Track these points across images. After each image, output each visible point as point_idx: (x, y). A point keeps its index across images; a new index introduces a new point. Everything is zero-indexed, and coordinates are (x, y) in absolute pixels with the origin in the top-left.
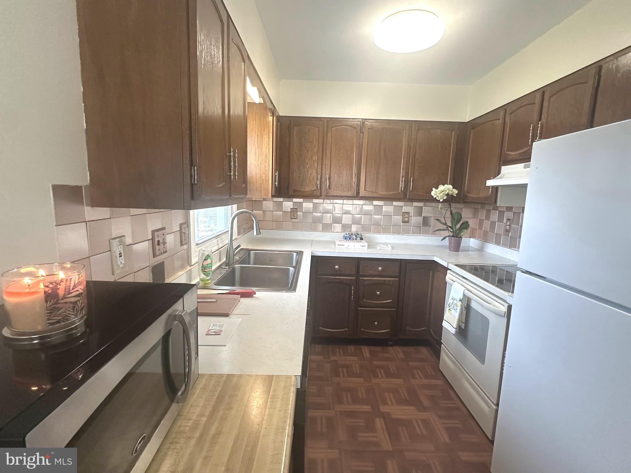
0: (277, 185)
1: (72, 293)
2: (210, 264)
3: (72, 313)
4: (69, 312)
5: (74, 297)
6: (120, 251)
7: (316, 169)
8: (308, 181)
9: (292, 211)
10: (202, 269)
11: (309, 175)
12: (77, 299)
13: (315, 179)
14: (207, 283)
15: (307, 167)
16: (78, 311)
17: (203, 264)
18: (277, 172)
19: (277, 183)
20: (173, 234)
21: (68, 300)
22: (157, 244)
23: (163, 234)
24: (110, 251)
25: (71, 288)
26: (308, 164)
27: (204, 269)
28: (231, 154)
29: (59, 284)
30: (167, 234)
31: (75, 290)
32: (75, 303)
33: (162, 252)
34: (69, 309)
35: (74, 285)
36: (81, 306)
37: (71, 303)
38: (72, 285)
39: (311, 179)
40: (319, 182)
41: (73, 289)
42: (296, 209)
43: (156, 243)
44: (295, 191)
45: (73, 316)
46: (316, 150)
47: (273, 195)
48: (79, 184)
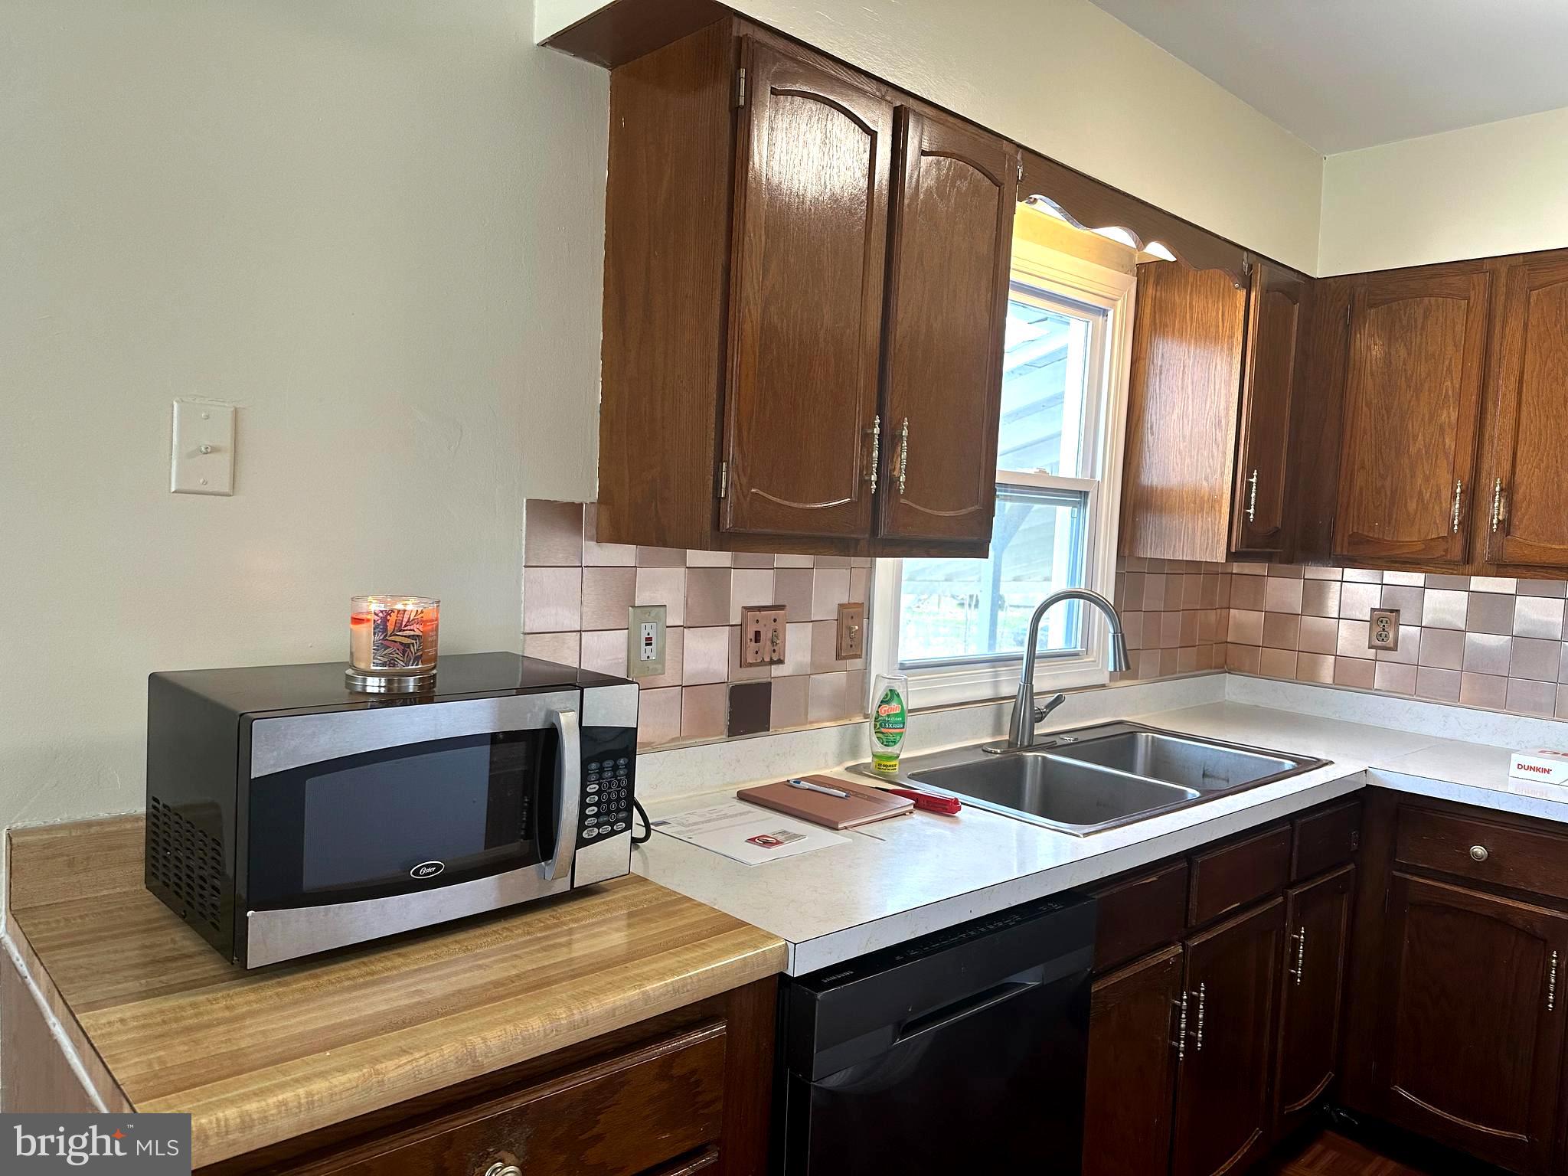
0: (1252, 517)
1: (404, 630)
2: (896, 715)
3: (402, 659)
4: (398, 656)
5: (405, 636)
6: (648, 634)
7: (1451, 457)
8: (1412, 506)
9: (1375, 618)
10: (875, 726)
11: (1419, 481)
12: (409, 641)
13: (1446, 493)
14: (884, 766)
15: (1413, 450)
16: (410, 659)
17: (878, 712)
18: (1255, 474)
19: (1251, 511)
20: (811, 624)
21: (397, 639)
22: (753, 639)
23: (775, 620)
24: (628, 629)
25: (404, 624)
26: (1415, 440)
27: (881, 725)
28: (875, 429)
29: (390, 615)
30: (788, 623)
31: (409, 628)
32: (408, 646)
33: (767, 659)
34: (397, 651)
35: (408, 621)
36: (415, 653)
37: (401, 643)
38: (405, 620)
39: (1427, 496)
40: (1457, 506)
41: (406, 626)
42: (1392, 611)
43: (751, 635)
44: (1357, 540)
45: (402, 663)
46: (1450, 385)
47: (1233, 550)
48: (577, 501)
